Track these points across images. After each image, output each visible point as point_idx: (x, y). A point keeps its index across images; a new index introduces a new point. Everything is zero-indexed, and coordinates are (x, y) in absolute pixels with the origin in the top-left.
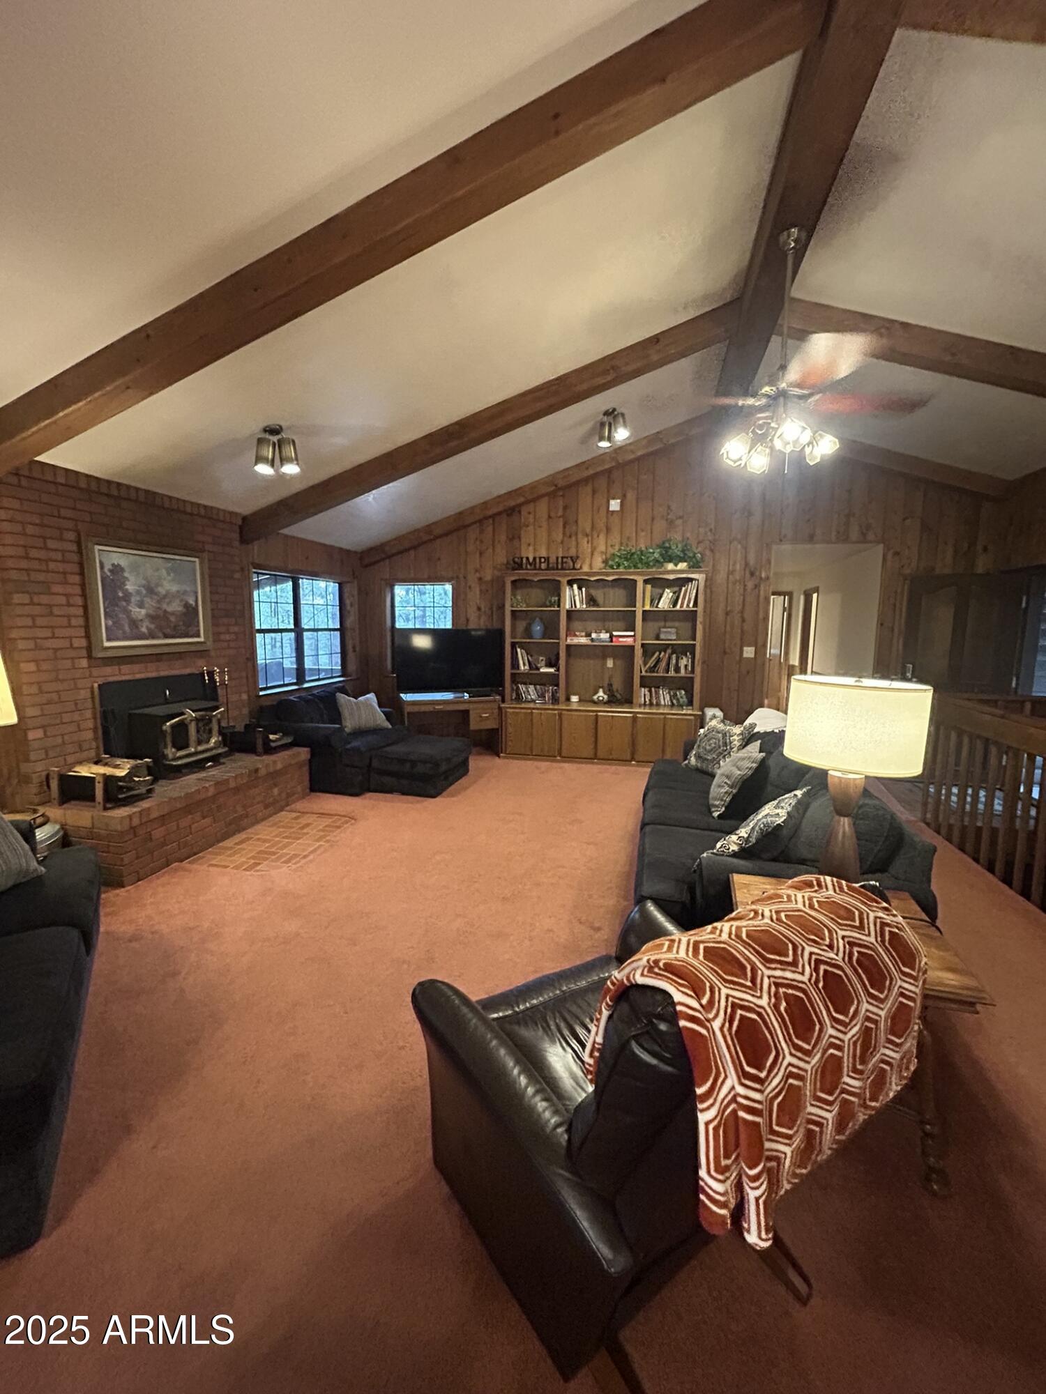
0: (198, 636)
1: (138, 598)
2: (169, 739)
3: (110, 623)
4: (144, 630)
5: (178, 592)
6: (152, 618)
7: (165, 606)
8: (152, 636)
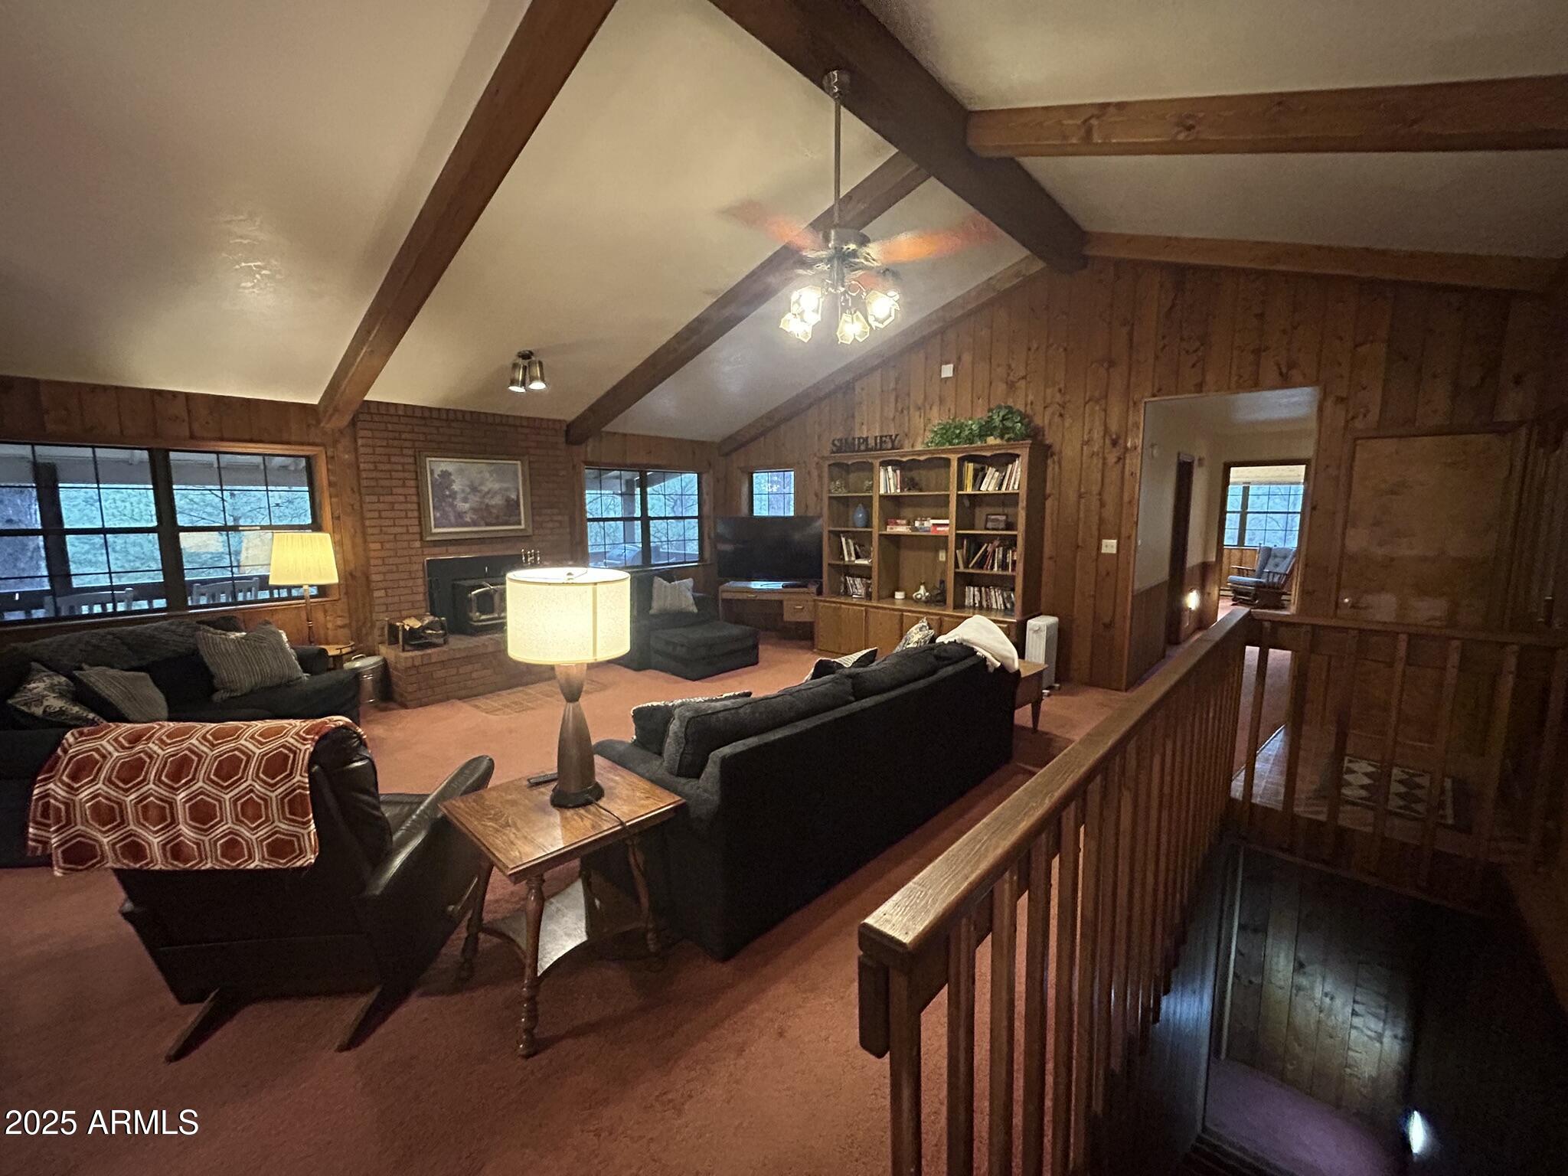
0: (520, 524)
1: (463, 495)
2: (474, 605)
3: (438, 515)
4: (468, 519)
5: (500, 489)
6: (474, 510)
7: (487, 501)
8: (474, 524)
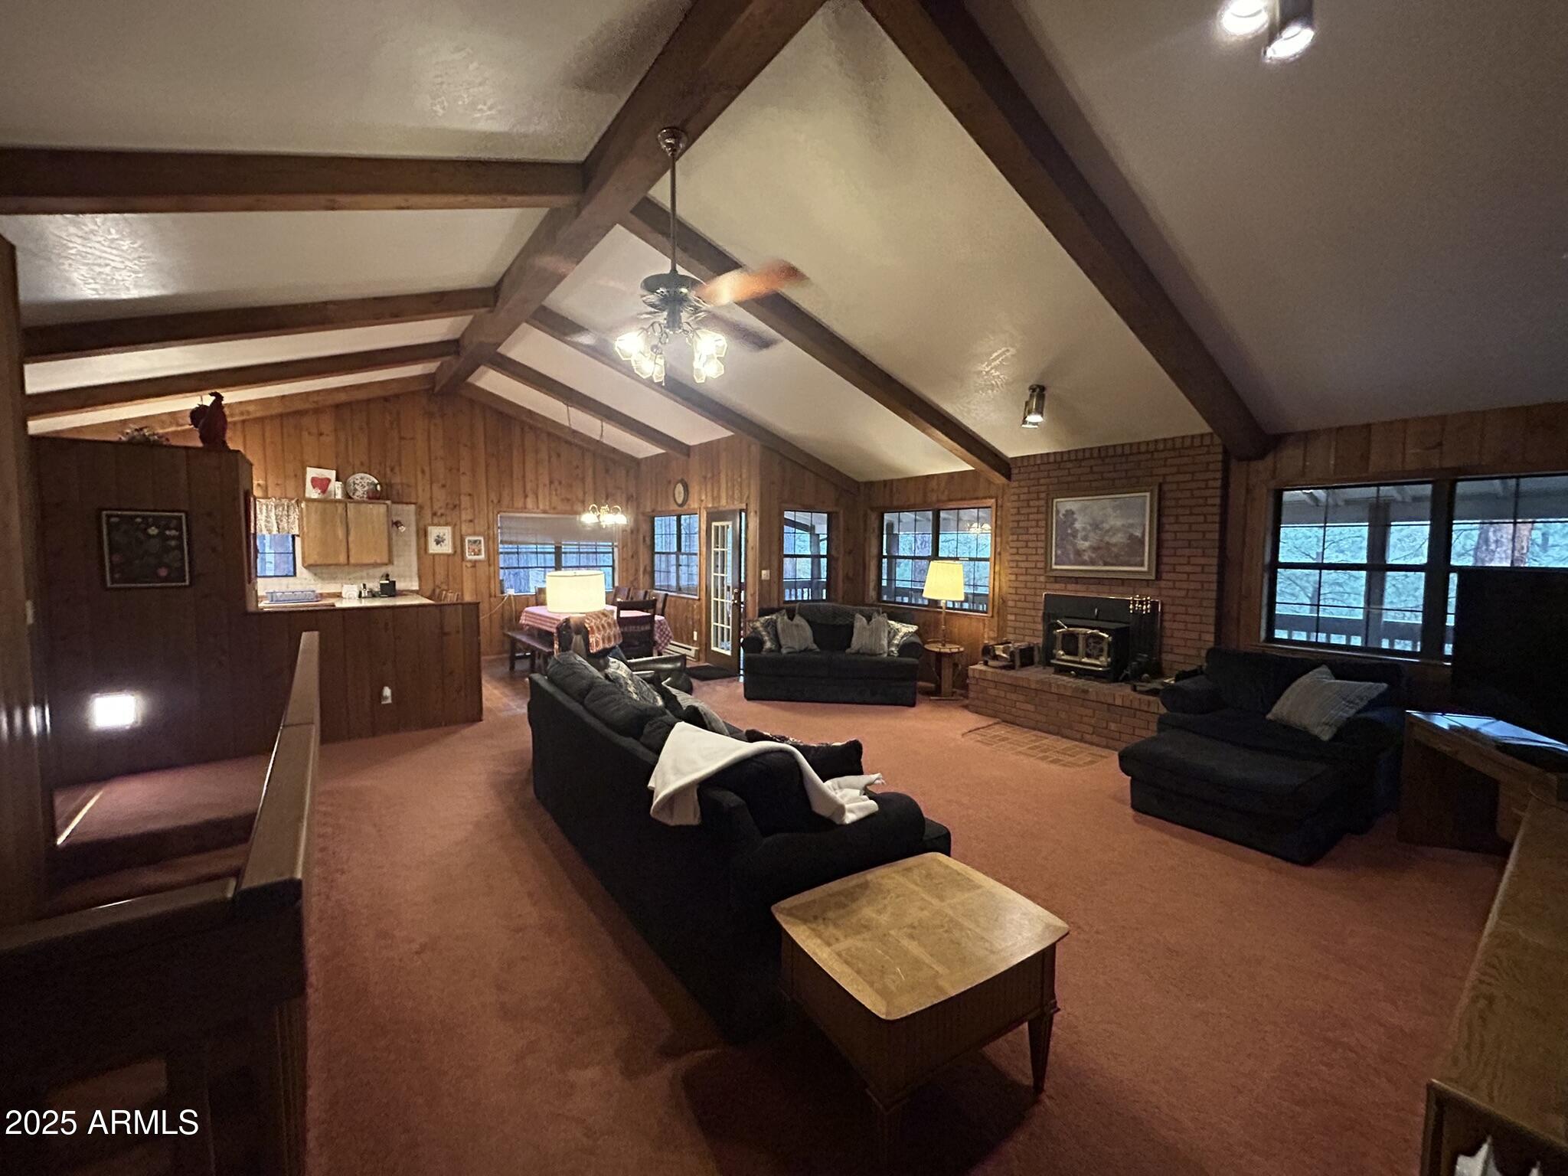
0: (1142, 565)
1: (1084, 533)
2: (1059, 643)
3: (1059, 552)
4: (1086, 558)
5: (1123, 525)
6: (1094, 549)
7: (1107, 539)
8: (1093, 563)
